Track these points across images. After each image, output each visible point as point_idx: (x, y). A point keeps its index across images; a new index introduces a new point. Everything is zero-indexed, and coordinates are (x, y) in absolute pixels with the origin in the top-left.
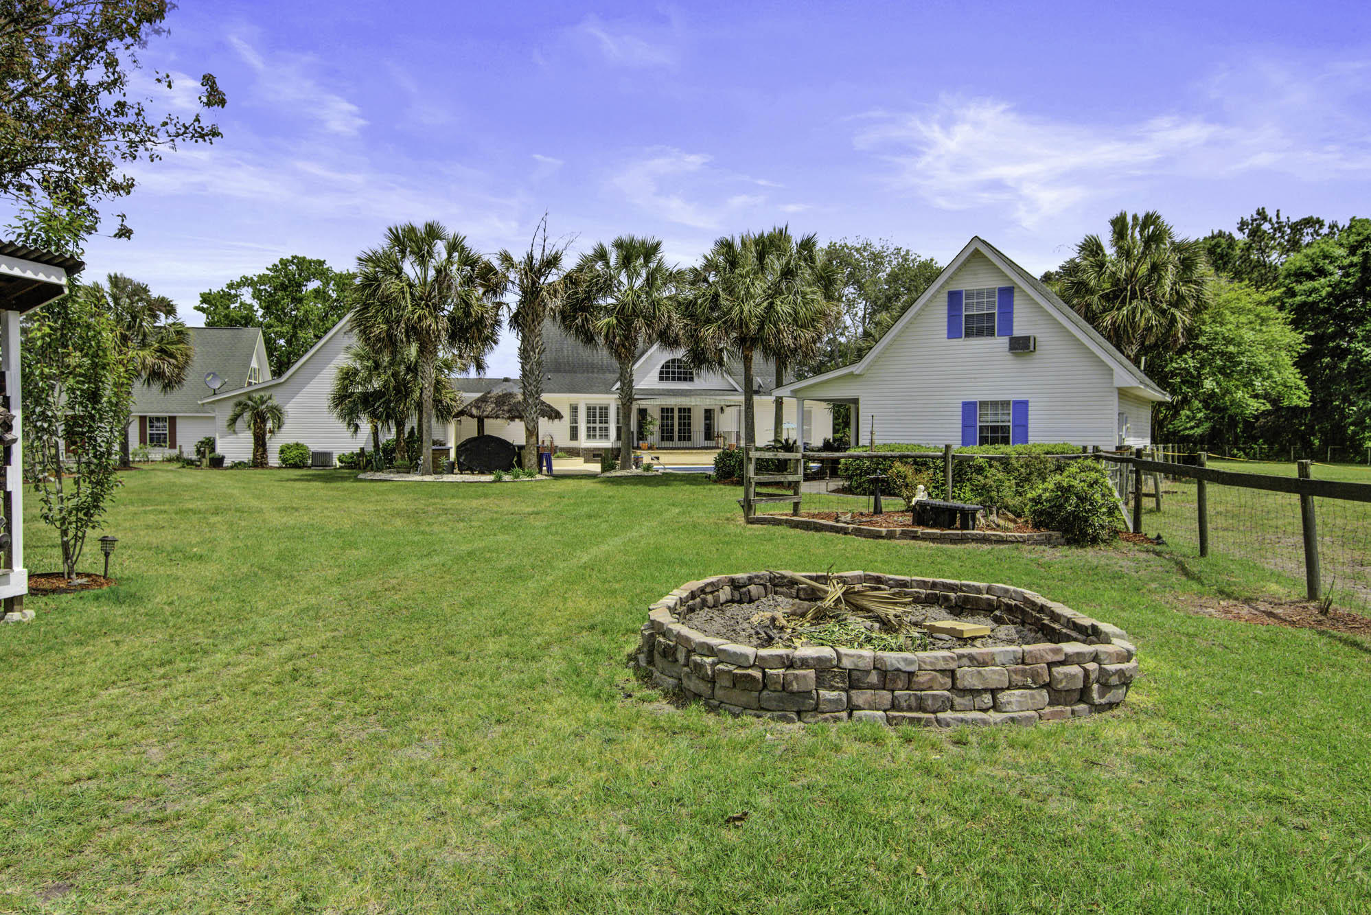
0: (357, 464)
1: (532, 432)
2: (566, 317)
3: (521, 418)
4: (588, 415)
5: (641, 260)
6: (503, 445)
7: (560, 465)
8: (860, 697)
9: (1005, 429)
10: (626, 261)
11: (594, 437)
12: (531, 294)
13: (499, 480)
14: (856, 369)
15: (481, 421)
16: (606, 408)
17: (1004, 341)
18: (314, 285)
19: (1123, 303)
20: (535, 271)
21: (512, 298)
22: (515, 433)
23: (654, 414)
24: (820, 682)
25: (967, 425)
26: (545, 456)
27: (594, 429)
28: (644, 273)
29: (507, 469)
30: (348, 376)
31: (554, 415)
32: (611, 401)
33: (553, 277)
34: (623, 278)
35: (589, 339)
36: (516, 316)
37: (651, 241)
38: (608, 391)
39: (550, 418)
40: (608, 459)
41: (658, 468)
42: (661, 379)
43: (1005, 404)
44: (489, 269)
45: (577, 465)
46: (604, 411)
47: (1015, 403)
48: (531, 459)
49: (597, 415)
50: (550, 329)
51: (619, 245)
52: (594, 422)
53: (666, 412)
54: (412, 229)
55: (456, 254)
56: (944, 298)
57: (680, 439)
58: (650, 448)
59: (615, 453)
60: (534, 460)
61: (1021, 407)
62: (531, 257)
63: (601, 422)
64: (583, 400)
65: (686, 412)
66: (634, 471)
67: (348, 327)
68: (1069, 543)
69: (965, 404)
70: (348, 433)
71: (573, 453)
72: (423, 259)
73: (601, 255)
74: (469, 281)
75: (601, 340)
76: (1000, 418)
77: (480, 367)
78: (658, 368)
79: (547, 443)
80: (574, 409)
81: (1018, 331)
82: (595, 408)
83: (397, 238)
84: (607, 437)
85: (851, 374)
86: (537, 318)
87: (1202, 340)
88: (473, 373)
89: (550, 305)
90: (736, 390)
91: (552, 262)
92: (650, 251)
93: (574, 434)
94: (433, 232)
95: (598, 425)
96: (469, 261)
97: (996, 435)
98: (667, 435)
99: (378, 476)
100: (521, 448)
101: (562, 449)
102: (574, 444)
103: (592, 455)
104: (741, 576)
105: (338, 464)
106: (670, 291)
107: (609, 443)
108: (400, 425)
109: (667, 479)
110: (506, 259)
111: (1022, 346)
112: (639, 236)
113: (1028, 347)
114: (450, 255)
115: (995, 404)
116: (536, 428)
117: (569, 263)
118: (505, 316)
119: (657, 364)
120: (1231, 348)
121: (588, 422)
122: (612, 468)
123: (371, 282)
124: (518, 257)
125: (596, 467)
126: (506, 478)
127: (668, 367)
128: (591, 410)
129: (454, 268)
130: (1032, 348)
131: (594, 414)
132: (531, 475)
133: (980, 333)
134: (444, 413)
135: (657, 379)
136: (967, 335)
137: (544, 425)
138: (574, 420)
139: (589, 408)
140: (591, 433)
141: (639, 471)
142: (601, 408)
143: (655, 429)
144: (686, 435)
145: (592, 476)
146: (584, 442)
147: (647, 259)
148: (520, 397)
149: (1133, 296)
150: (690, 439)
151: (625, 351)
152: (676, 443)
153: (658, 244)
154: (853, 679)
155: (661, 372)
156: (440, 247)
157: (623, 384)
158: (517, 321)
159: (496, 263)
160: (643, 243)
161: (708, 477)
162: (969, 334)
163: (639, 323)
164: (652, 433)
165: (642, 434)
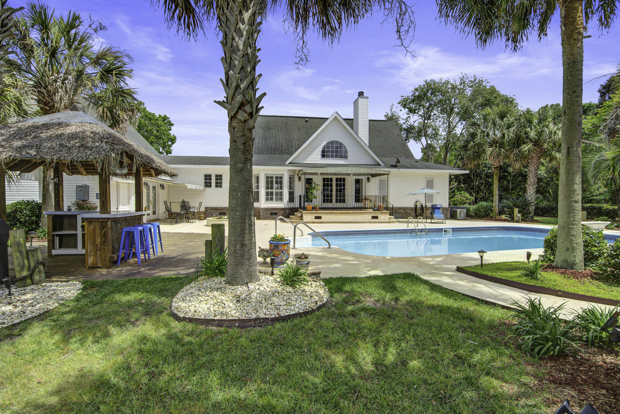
4: (267, 182)
11: (272, 199)
16: (281, 178)
23: (318, 181)
27: (272, 193)
32: (285, 172)
38: (282, 165)
42: (323, 156)
46: (279, 180)
49: (274, 183)
52: (272, 188)
53: (327, 182)
57: (337, 201)
58: (314, 208)
63: (277, 188)
64: (263, 171)
65: (341, 178)
78: (321, 148)
80: (257, 178)
82: (272, 178)
84: (281, 199)
90: (379, 165)
95: (274, 191)
98: (327, 198)
103: (269, 213)
119: (319, 146)
121: (267, 188)
127: (328, 147)
128: (269, 179)
131: (272, 182)
135: (320, 156)
138: (257, 186)
139: (267, 178)
140: (269, 197)
142: (277, 178)
143: (318, 193)
144: (341, 197)
146: (264, 203)
150: (344, 201)
152: (334, 204)
155: (323, 151)
164: (315, 198)
165: (308, 197)
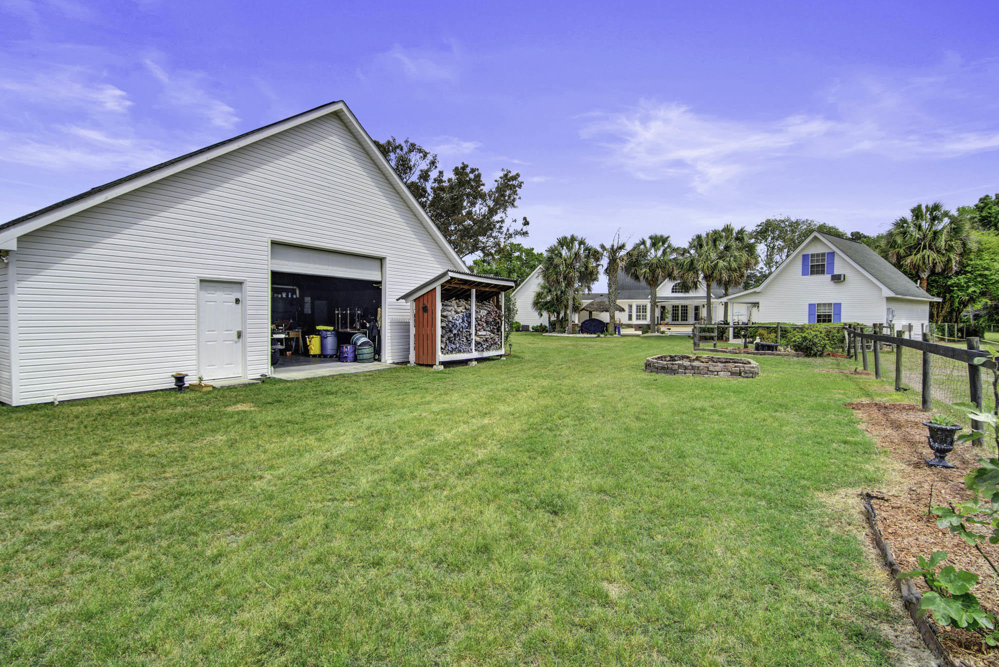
0: (540, 330)
1: (612, 317)
2: (627, 269)
3: (607, 311)
4: (637, 309)
5: (661, 244)
6: (601, 322)
7: (623, 331)
8: (687, 371)
9: (830, 316)
10: (654, 245)
11: (640, 319)
12: (613, 261)
13: (599, 336)
14: (757, 290)
15: (591, 313)
17: (829, 276)
18: (517, 254)
19: (918, 252)
20: (614, 251)
21: (605, 262)
22: (605, 317)
23: (669, 309)
24: (679, 368)
25: (810, 314)
26: (617, 327)
27: (640, 316)
28: (662, 249)
29: (602, 332)
30: (539, 295)
31: (622, 310)
32: (647, 302)
33: (623, 253)
34: (653, 251)
35: (637, 278)
36: (606, 270)
37: (666, 236)
38: (646, 298)
39: (620, 311)
40: (645, 329)
41: (668, 333)
42: (673, 292)
43: (830, 305)
44: (596, 252)
45: (632, 331)
46: (645, 307)
47: (835, 304)
48: (611, 329)
49: (641, 309)
50: (621, 274)
51: (651, 238)
52: (640, 312)
53: (675, 308)
54: (566, 238)
55: (582, 246)
56: (801, 257)
57: (681, 320)
58: (667, 324)
59: (648, 326)
60: (613, 329)
61: (838, 306)
62: (613, 246)
63: (643, 312)
64: (635, 303)
65: (685, 308)
66: (656, 334)
67: (537, 275)
68: (806, 356)
69: (810, 305)
70: (538, 317)
71: (629, 326)
72: (570, 249)
73: (643, 243)
74: (587, 257)
75: (641, 278)
76: (827, 311)
77: (589, 290)
79: (618, 322)
80: (631, 306)
81: (836, 272)
82: (640, 306)
83: (560, 242)
84: (645, 319)
85: (755, 292)
86: (615, 270)
87: (969, 269)
88: (586, 291)
89: (620, 265)
91: (622, 247)
92: (664, 240)
93: (630, 318)
94: (573, 239)
95: (641, 314)
96: (588, 249)
97: (824, 319)
98: (675, 318)
99: (550, 334)
100: (607, 324)
101: (624, 325)
102: (630, 322)
103: (639, 327)
104: (673, 355)
105: (531, 330)
106: (674, 256)
107: (647, 321)
108: (558, 314)
109: (672, 337)
110: (603, 247)
111: (837, 279)
112: (659, 234)
113: (840, 279)
114: (579, 246)
115: (824, 305)
116: (614, 315)
117: (629, 247)
118: (601, 270)
119: (670, 286)
120: (986, 272)
121: (637, 312)
122: (647, 332)
123: (550, 259)
124: (608, 246)
125: (640, 333)
126: (602, 336)
127: (676, 287)
128: (638, 307)
129: (582, 252)
130: (842, 279)
132: (612, 335)
133: (818, 273)
134: (576, 309)
135: (670, 293)
136: (811, 274)
137: (618, 315)
138: (630, 311)
140: (638, 318)
141: (659, 334)
142: (643, 306)
143: (669, 315)
144: (685, 317)
145: (638, 336)
146: (634, 321)
147: (664, 243)
148: (607, 303)
149: (925, 248)
150: (686, 320)
151: (653, 282)
152: (680, 322)
153: (668, 237)
154: (686, 368)
155: (673, 289)
156: (576, 244)
157: (652, 296)
158: (607, 271)
159: (599, 249)
160: (662, 237)
161: (689, 336)
162: (812, 273)
163: (659, 271)
164: (668, 318)
165: (663, 317)
